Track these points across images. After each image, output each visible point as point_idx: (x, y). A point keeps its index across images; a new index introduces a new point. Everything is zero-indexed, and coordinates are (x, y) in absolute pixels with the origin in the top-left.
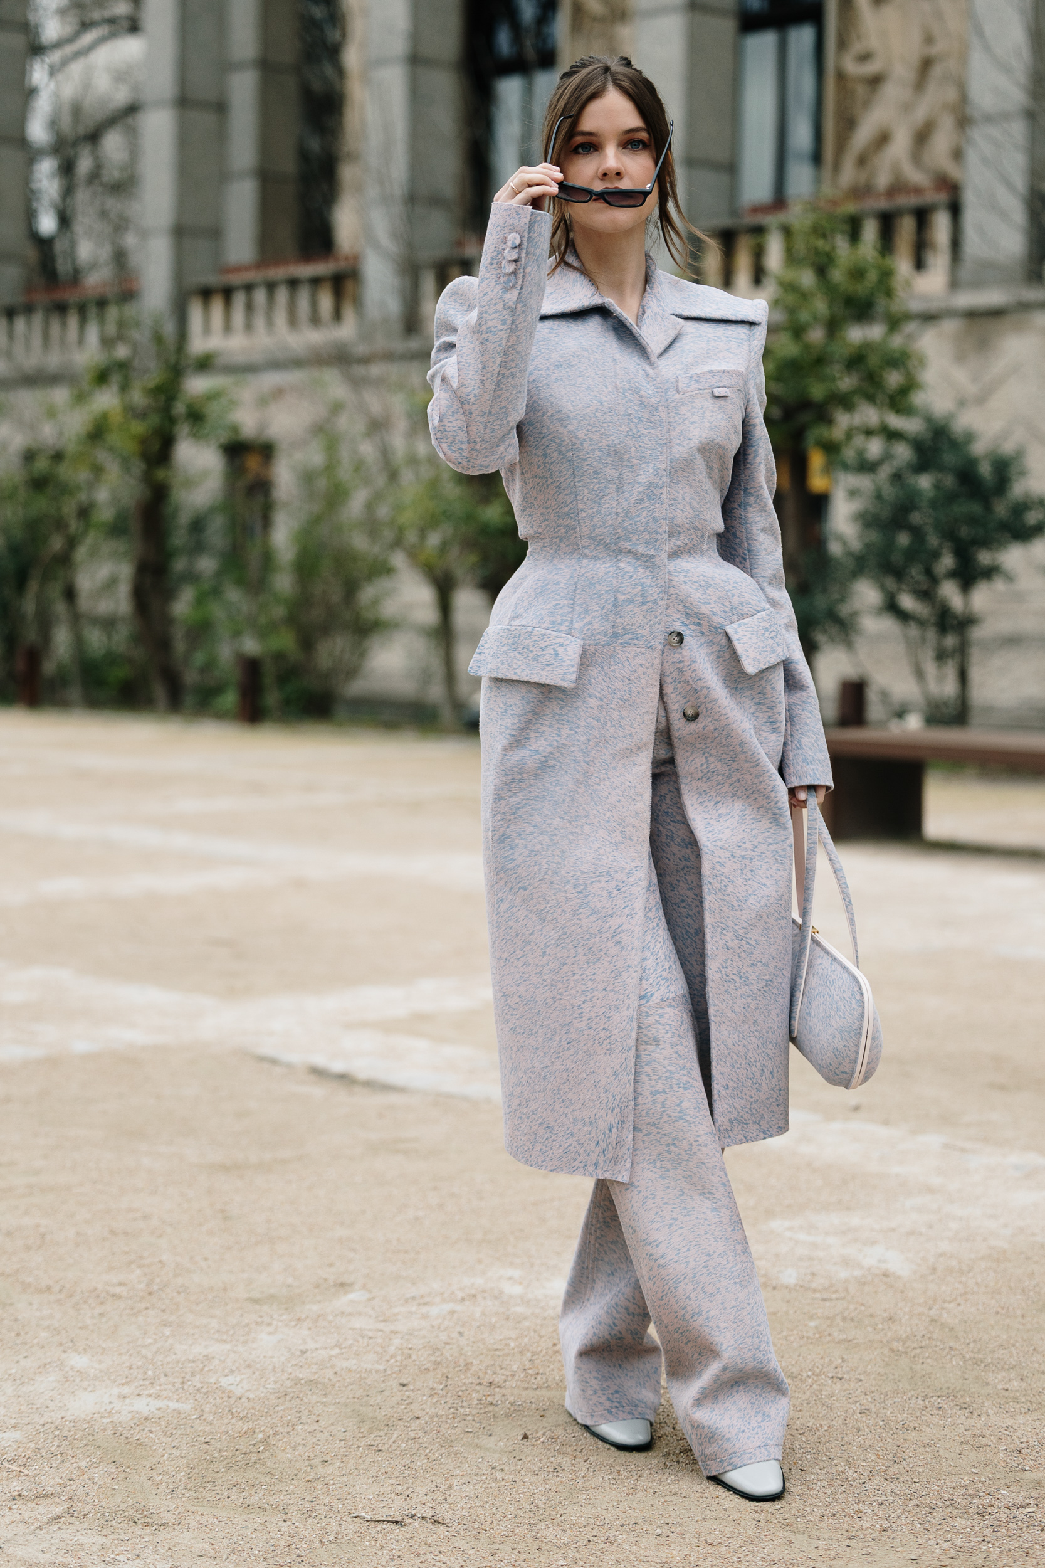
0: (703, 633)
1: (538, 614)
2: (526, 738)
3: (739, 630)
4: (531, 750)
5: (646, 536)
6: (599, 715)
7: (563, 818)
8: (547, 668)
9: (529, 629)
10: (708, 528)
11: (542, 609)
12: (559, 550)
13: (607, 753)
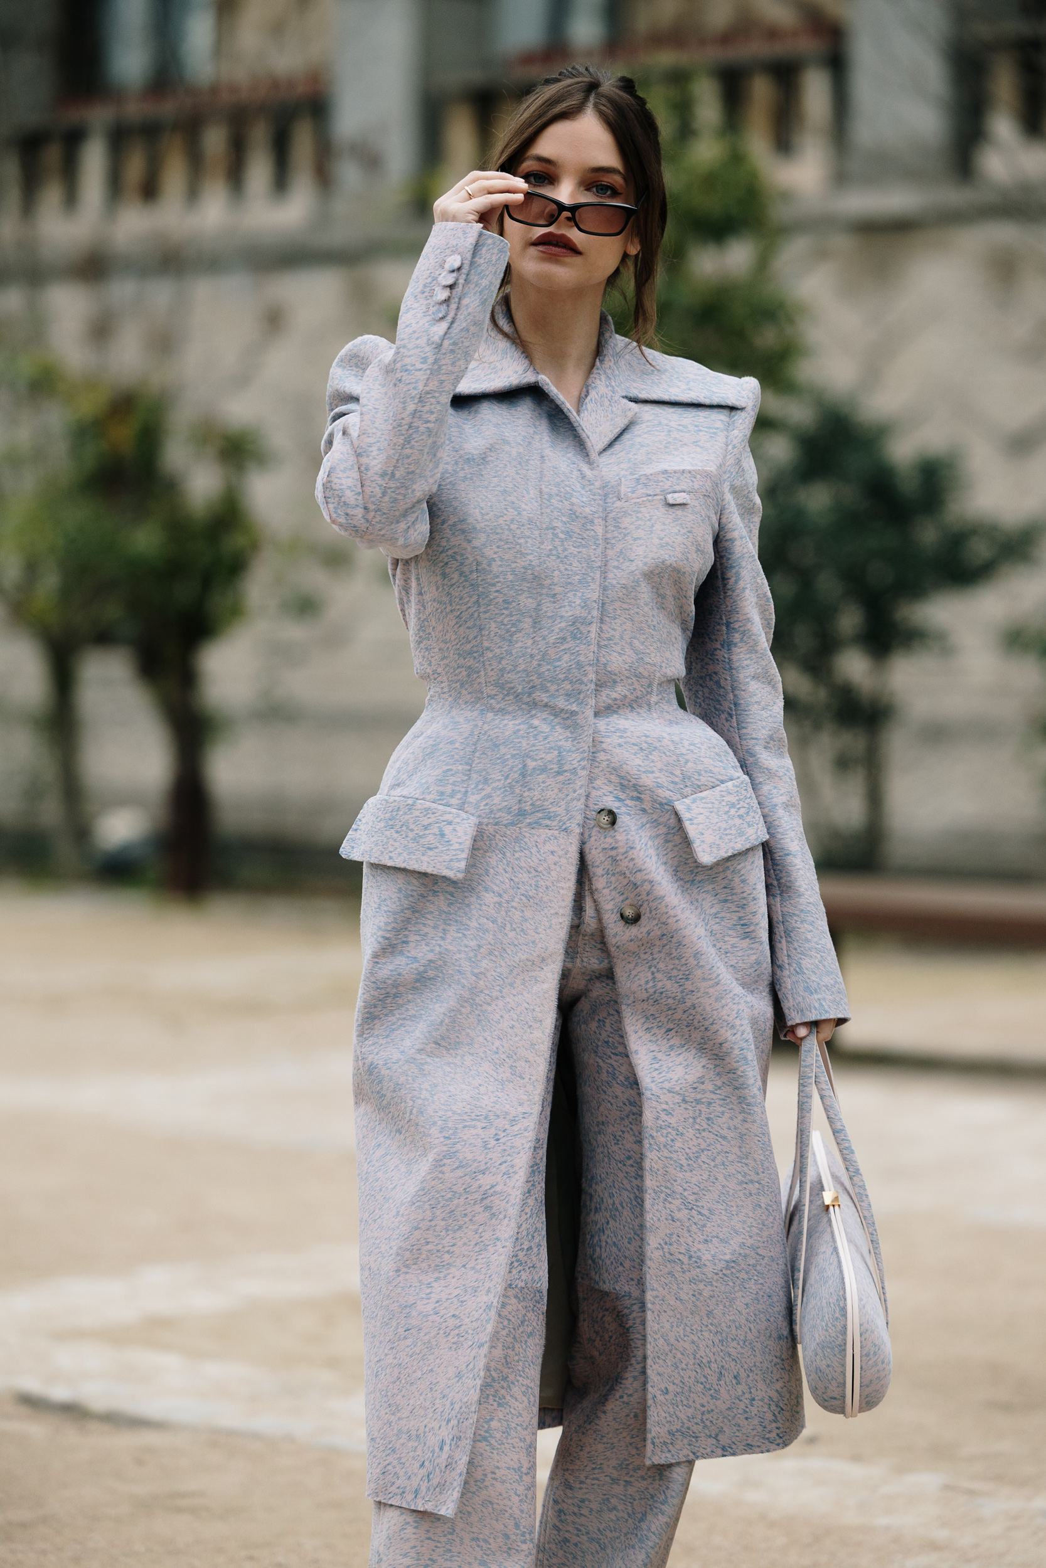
0: (644, 810)
1: (423, 781)
2: (404, 942)
3: (694, 806)
4: (408, 957)
5: (567, 686)
6: (496, 915)
7: (439, 1044)
8: (430, 853)
9: (410, 801)
10: (658, 675)
11: (429, 775)
12: (459, 698)
13: (503, 964)
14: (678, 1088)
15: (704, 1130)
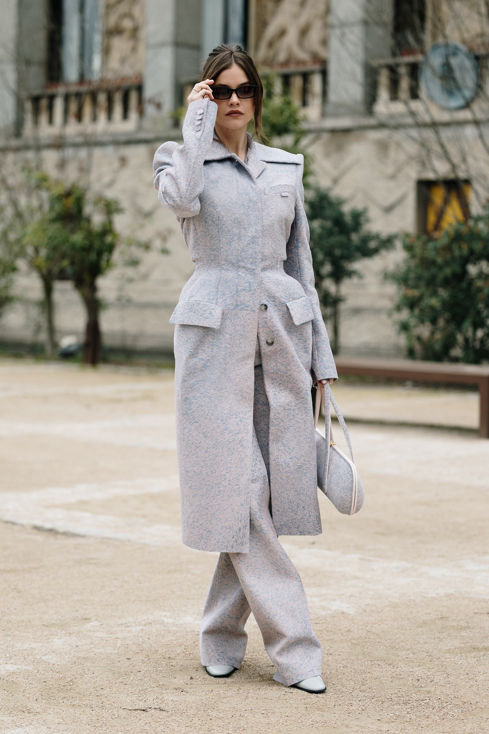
0: (276, 305)
1: (202, 295)
2: (197, 353)
3: (293, 305)
4: (199, 359)
5: (251, 260)
6: (230, 342)
7: (215, 390)
8: (207, 320)
9: (198, 302)
10: (280, 258)
11: (204, 293)
12: (211, 266)
13: (234, 359)
14: (282, 405)
15: (292, 419)
